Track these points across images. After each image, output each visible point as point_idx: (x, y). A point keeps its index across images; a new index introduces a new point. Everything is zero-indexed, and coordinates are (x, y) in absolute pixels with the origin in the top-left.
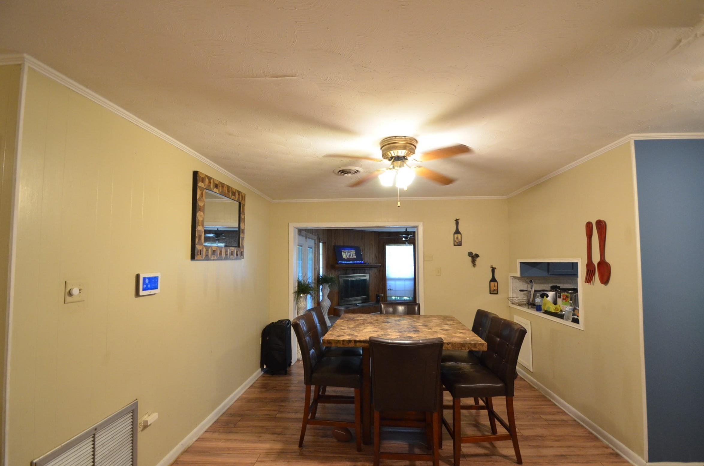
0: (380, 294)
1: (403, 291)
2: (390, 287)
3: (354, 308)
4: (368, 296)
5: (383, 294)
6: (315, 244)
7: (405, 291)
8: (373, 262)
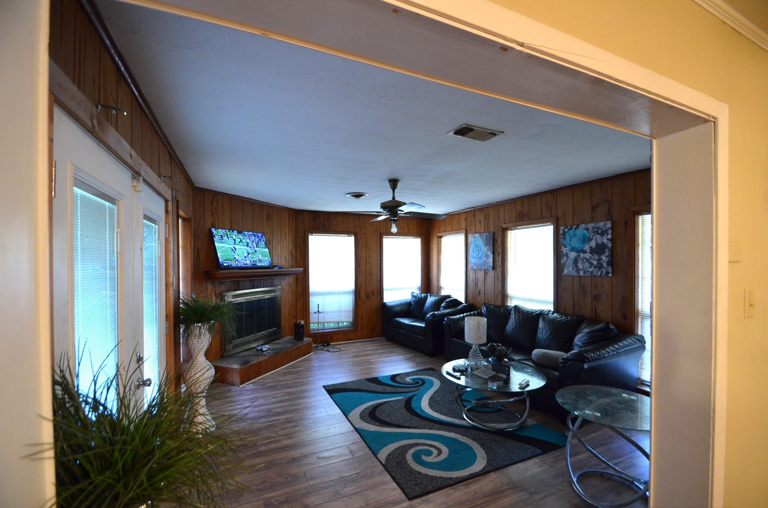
0: (298, 321)
1: (337, 312)
2: (318, 307)
3: (260, 360)
4: (279, 326)
5: (302, 320)
6: (167, 212)
7: (340, 312)
8: (287, 264)
